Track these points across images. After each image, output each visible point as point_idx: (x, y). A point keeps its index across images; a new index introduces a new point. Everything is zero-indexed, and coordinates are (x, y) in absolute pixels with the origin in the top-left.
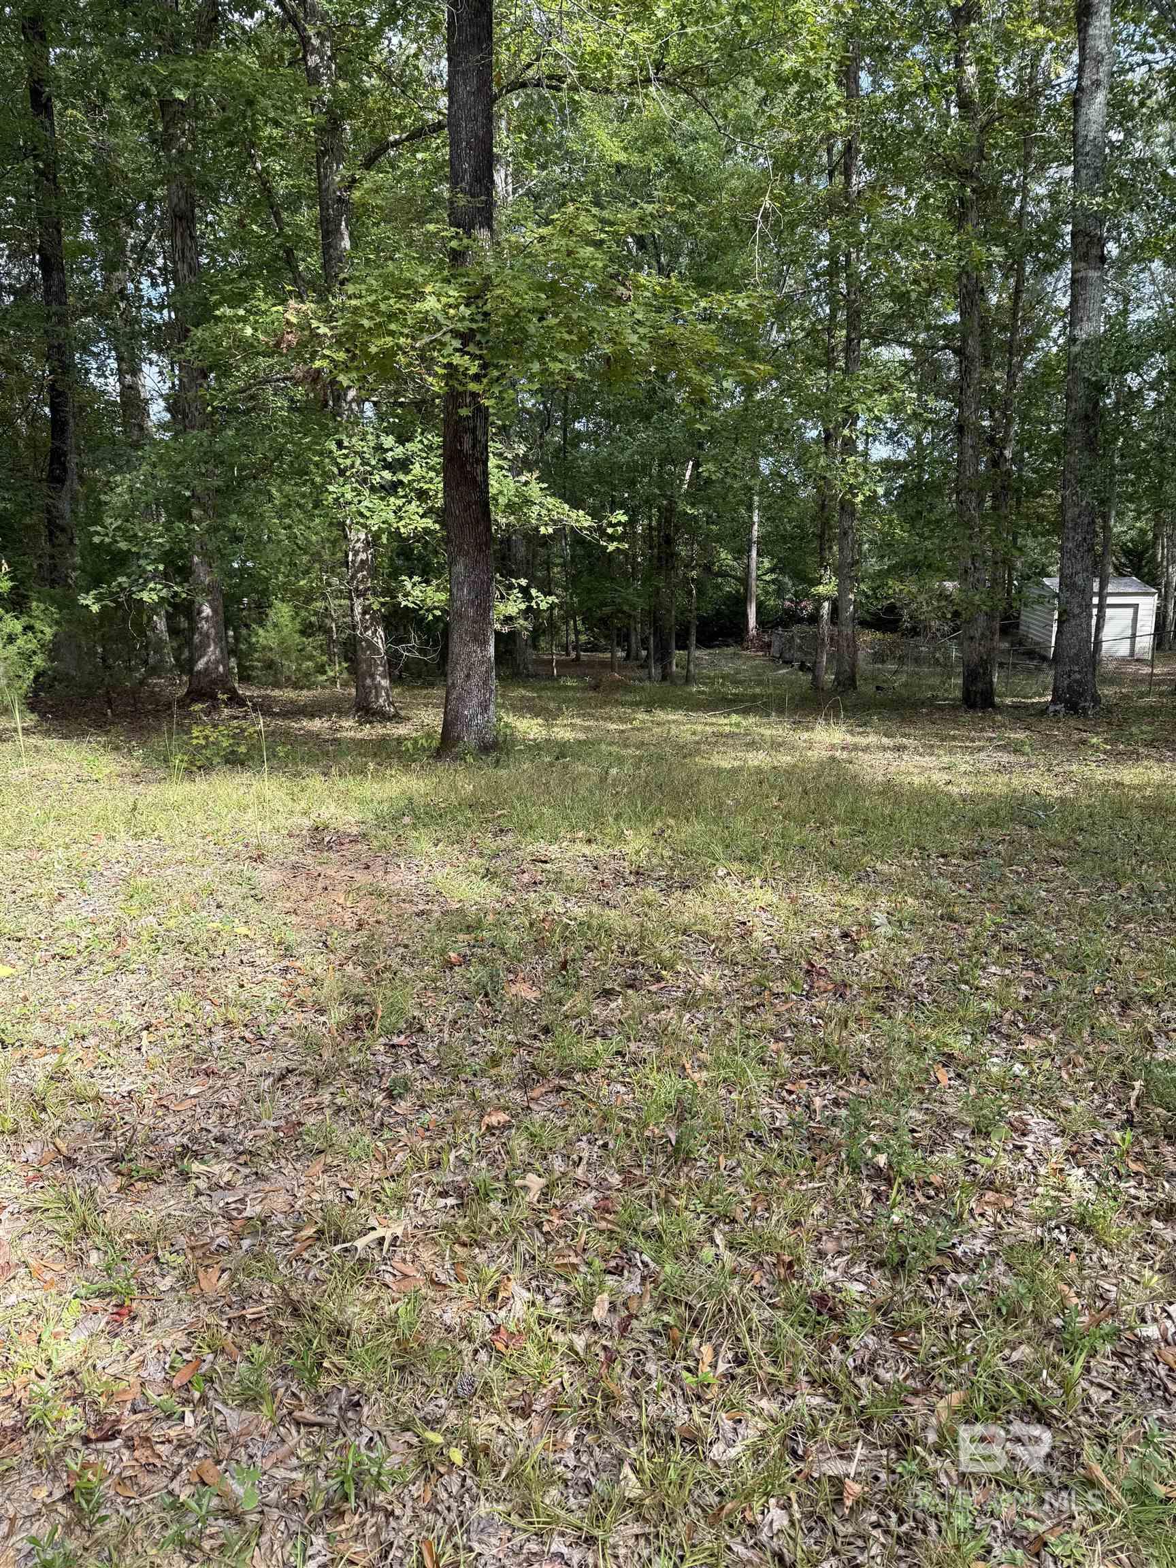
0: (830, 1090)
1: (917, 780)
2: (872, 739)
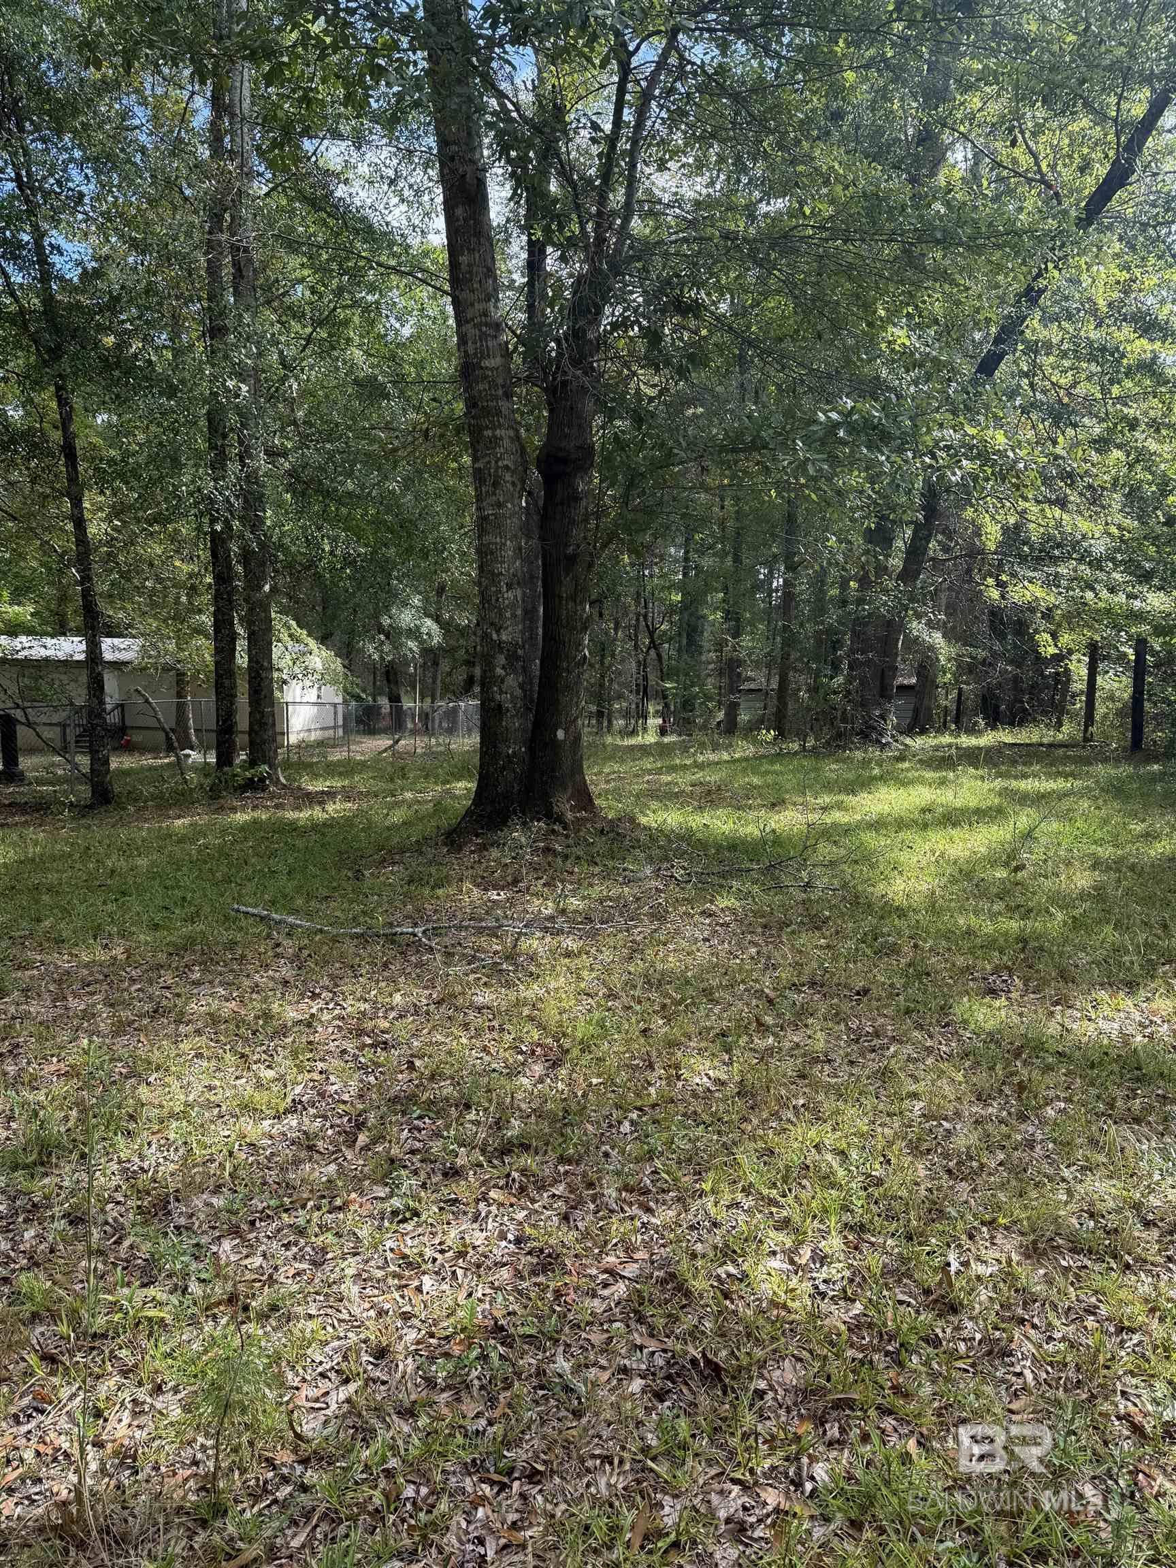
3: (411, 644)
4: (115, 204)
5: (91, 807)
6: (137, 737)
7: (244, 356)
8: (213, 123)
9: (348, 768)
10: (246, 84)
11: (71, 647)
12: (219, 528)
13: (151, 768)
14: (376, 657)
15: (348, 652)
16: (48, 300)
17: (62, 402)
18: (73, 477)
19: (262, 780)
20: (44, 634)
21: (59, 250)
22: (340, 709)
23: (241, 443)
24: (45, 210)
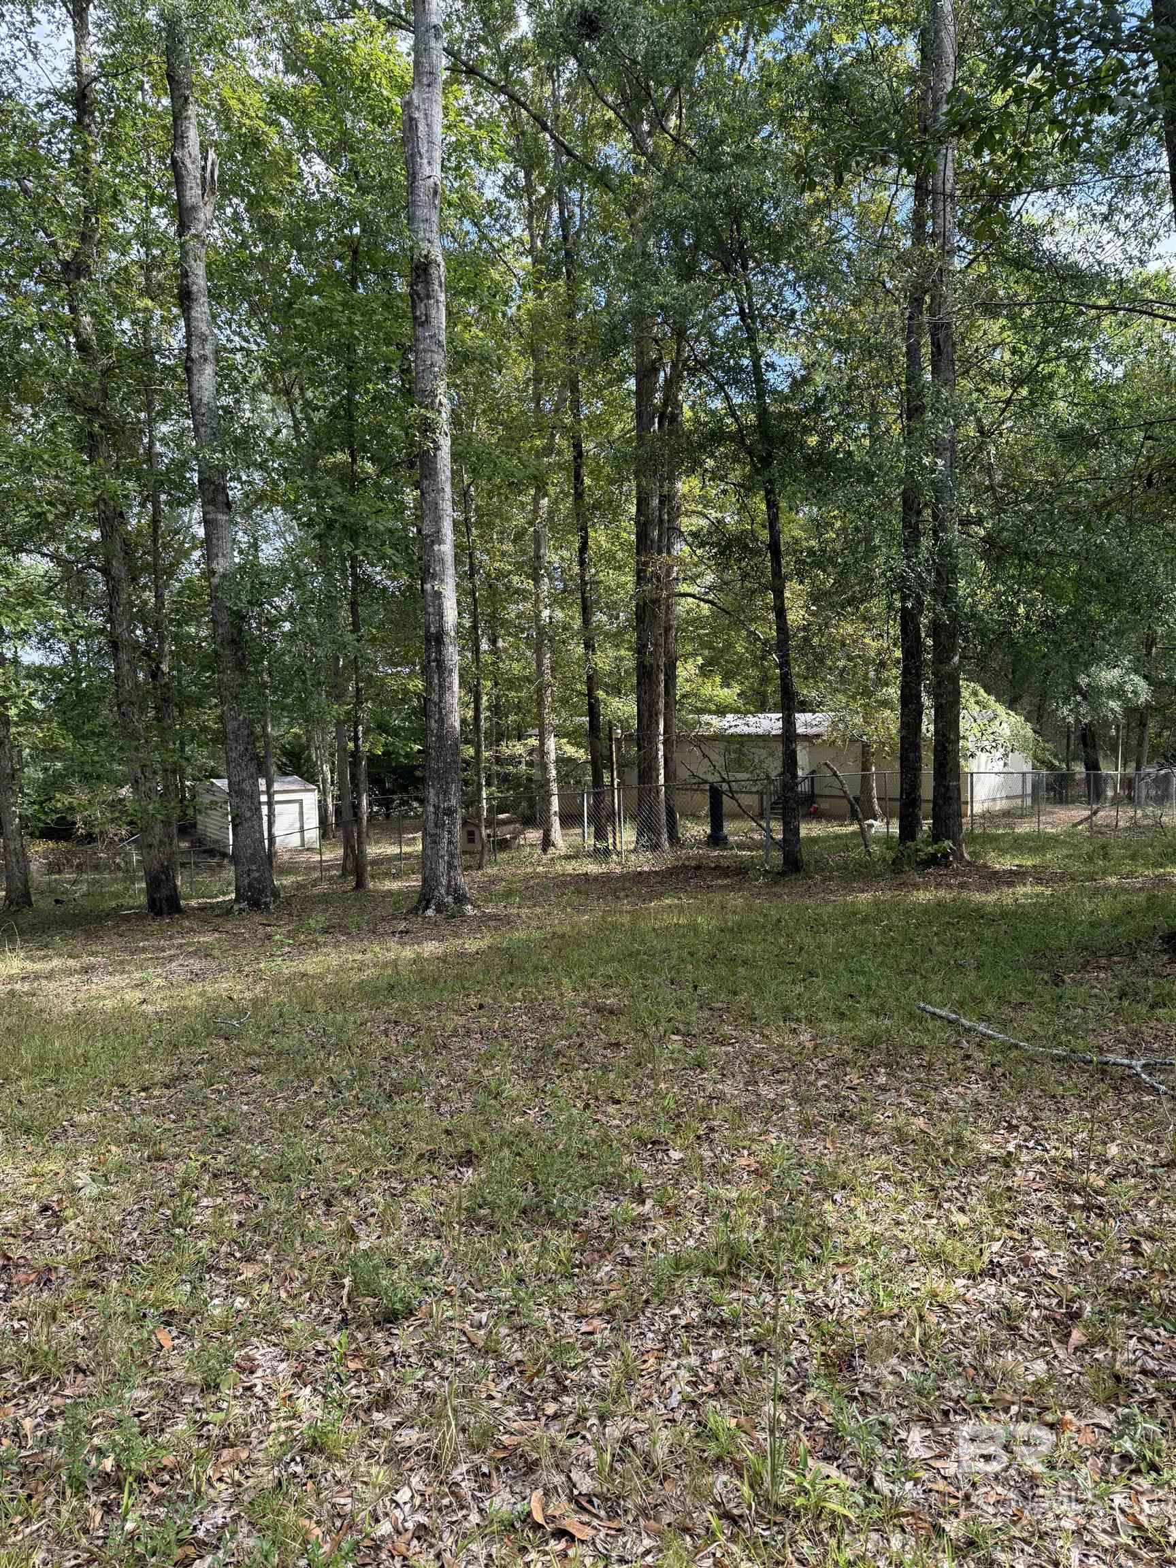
0: (41, 1403)
1: (109, 1004)
2: (56, 963)
3: (1112, 704)
4: (823, 313)
5: (782, 874)
6: (824, 805)
7: (941, 431)
8: (916, 212)
9: (1039, 843)
10: (950, 165)
11: (770, 723)
12: (909, 605)
13: (837, 837)
14: (1071, 720)
15: (1039, 717)
16: (763, 413)
17: (772, 505)
18: (777, 572)
19: (946, 856)
20: (748, 712)
21: (772, 366)
22: (1029, 778)
23: (935, 517)
24: (763, 334)
